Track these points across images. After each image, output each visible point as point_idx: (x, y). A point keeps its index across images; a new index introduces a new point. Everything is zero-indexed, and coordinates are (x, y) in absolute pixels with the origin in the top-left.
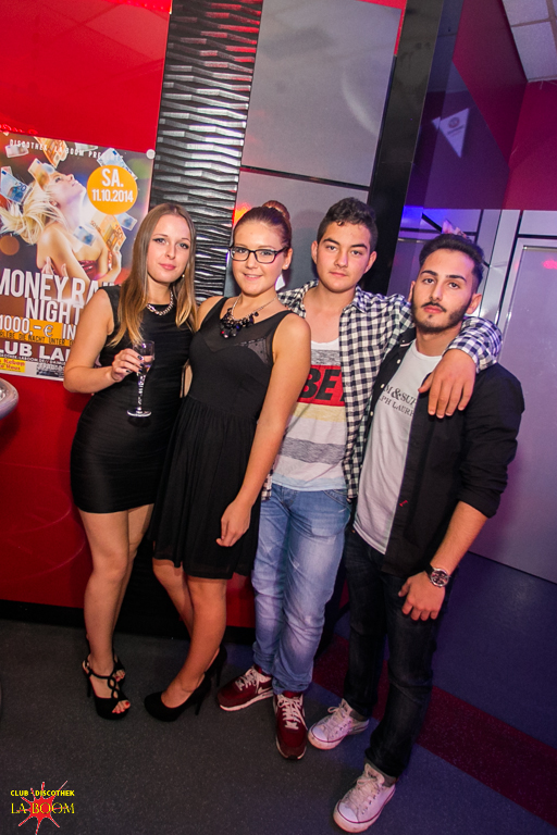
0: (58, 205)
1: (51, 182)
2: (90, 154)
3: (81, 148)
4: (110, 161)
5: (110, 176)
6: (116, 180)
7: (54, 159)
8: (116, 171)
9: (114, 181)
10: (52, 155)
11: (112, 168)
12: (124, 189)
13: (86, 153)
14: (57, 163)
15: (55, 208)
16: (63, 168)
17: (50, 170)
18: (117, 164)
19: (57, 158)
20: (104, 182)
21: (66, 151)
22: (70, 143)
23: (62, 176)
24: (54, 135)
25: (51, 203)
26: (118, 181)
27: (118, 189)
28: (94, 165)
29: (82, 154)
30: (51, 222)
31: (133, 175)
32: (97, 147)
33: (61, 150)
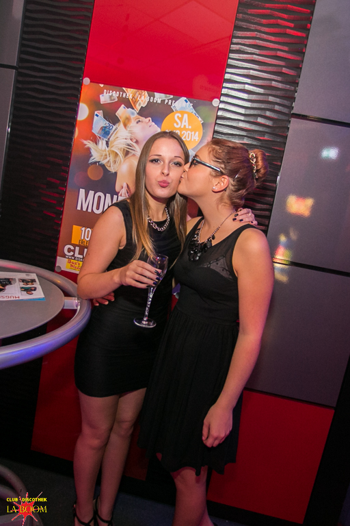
0: (137, 142)
1: (133, 123)
2: (166, 102)
3: (159, 97)
4: (182, 107)
5: (181, 119)
6: (185, 123)
7: (137, 105)
8: (186, 116)
9: (183, 123)
10: (135, 102)
11: (183, 113)
12: (191, 130)
13: (163, 101)
14: (139, 108)
15: (134, 144)
16: (143, 112)
17: (133, 114)
18: (187, 110)
19: (140, 103)
20: (175, 124)
21: (147, 100)
22: (151, 93)
23: (142, 119)
24: (139, 86)
25: (131, 139)
26: (187, 124)
27: (187, 130)
28: (168, 110)
29: (159, 101)
30: (130, 155)
31: (200, 119)
32: (172, 96)
33: (143, 98)
